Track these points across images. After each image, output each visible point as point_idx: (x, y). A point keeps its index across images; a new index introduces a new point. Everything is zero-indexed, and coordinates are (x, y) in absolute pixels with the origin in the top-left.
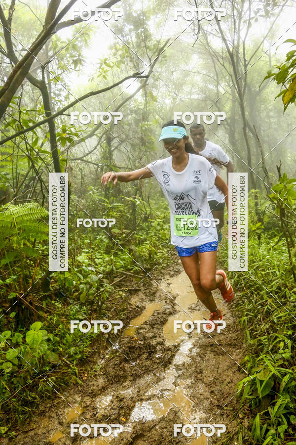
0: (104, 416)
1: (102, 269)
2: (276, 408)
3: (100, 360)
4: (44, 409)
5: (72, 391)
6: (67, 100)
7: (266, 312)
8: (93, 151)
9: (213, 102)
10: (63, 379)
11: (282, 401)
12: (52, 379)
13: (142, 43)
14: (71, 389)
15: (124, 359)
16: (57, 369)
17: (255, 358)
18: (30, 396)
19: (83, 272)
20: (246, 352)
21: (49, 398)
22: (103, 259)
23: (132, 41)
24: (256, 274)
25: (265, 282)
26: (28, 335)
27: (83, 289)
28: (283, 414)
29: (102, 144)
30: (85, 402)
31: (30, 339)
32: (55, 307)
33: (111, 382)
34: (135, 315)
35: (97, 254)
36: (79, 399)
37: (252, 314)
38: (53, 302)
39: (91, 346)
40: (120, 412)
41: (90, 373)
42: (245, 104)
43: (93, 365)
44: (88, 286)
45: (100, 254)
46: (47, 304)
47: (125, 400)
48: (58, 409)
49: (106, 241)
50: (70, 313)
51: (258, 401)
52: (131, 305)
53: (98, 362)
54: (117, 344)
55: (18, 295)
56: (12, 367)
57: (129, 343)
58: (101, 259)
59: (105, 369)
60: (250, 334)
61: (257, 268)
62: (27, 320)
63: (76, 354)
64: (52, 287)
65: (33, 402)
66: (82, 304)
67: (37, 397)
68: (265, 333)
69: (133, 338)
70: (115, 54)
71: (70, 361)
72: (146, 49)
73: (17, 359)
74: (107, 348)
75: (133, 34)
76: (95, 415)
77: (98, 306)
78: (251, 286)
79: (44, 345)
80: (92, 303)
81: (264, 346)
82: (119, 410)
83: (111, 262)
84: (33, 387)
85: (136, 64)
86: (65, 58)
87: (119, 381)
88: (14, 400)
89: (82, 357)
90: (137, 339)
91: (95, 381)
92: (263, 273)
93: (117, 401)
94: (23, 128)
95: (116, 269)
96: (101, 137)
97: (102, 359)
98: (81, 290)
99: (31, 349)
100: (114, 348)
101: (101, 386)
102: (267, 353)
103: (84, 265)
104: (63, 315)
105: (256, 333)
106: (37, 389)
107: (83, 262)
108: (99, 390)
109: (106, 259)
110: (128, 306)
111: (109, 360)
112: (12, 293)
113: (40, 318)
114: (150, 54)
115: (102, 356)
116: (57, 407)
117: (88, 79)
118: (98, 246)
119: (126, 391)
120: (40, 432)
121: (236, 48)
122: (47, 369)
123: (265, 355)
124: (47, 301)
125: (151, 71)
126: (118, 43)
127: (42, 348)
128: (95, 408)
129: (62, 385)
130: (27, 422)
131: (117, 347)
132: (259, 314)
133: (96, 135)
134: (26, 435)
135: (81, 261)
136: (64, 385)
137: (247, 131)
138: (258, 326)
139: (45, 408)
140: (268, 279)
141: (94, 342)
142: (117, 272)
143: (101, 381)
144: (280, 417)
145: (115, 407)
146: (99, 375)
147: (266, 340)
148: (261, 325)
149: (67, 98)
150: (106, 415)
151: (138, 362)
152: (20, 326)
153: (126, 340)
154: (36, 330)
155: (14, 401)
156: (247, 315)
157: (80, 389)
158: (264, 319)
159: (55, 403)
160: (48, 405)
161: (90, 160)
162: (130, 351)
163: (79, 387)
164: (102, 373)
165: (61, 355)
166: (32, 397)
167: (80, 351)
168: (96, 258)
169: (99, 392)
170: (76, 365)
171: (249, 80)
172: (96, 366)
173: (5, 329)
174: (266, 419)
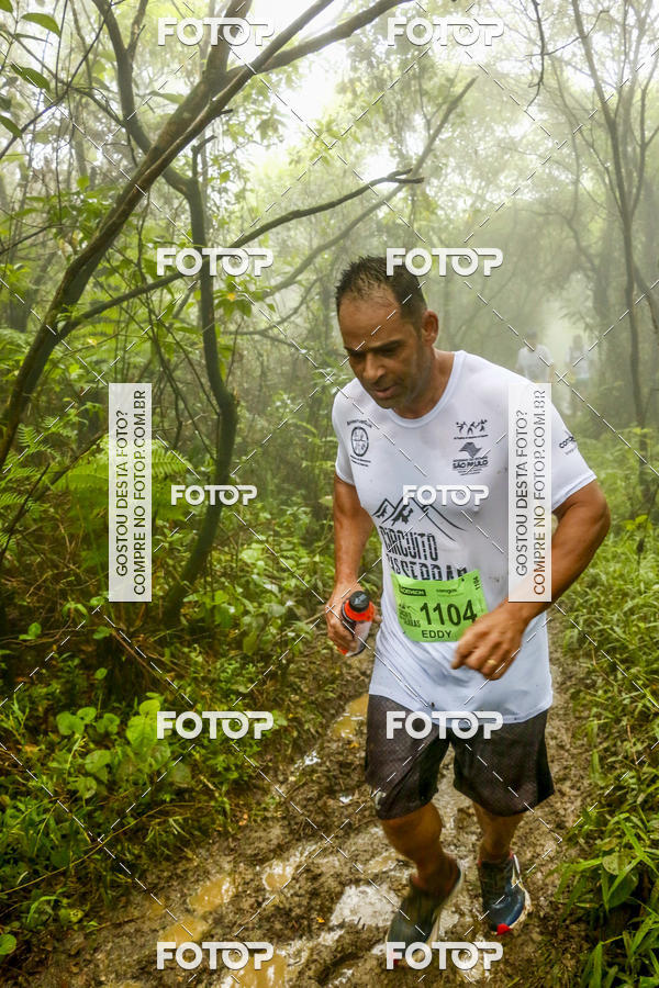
0: (277, 908)
1: (293, 585)
2: (640, 935)
3: (277, 787)
4: (156, 881)
5: (215, 847)
6: (239, 202)
7: (641, 713)
8: (289, 317)
9: (565, 218)
10: (198, 821)
11: (655, 922)
12: (175, 821)
13: (413, 82)
14: (214, 843)
15: (327, 788)
16: (187, 796)
17: (608, 817)
18: (130, 852)
19: (251, 586)
20: (588, 800)
21: (168, 858)
22: (297, 559)
23: (391, 77)
24: (626, 624)
25: (645, 646)
26: (132, 726)
27: (250, 625)
28: (653, 950)
29: (311, 304)
30: (240, 873)
31: (136, 735)
32: (188, 661)
33: (297, 836)
34: (356, 691)
35: (284, 546)
36: (227, 867)
37: (610, 716)
38: (186, 650)
39: (260, 754)
40: (313, 903)
41: (253, 812)
42: (636, 225)
43: (263, 795)
44: (261, 620)
45: (291, 546)
46: (172, 655)
47: (323, 879)
48: (183, 883)
49: (305, 519)
50: (219, 675)
51: (602, 914)
52: (350, 667)
53: (272, 788)
54: (314, 754)
55: (114, 633)
56: (95, 787)
57: (341, 754)
58: (292, 558)
59: (287, 808)
60: (602, 759)
61: (632, 611)
62: (128, 687)
63: (227, 769)
64: (184, 616)
65: (134, 865)
66: (246, 660)
67: (143, 854)
68: (633, 761)
69: (349, 742)
70: (351, 106)
71: (214, 784)
72: (421, 96)
73: (106, 770)
74: (292, 761)
75: (395, 62)
76: (259, 904)
77: (280, 666)
78: (614, 649)
79: (163, 749)
80: (266, 658)
81: (627, 792)
82: (310, 899)
83: (313, 570)
84: (137, 834)
85: (395, 129)
86: (241, 109)
87: (313, 835)
88: (97, 856)
89: (241, 777)
90: (357, 745)
91: (265, 830)
92: (642, 625)
93: (307, 879)
94: (144, 279)
95: (324, 586)
96: (310, 289)
97: (282, 783)
98: (245, 628)
99: (136, 754)
100: (308, 762)
101: (275, 842)
102: (633, 809)
103: (255, 571)
104: (204, 679)
105: (613, 759)
106: (144, 838)
107: (253, 564)
108: (270, 851)
109: (303, 560)
110: (344, 670)
111: (295, 788)
112: (102, 628)
113: (157, 685)
114: (429, 109)
115: (281, 778)
116: (182, 878)
117: (289, 160)
118: (288, 528)
119: (326, 860)
120: (146, 928)
121: (625, 101)
122: (167, 798)
123: (628, 815)
124: (173, 648)
125: (429, 150)
126: (359, 79)
127: (158, 755)
128: (259, 890)
129: (197, 833)
130: (121, 904)
131: (315, 760)
132: (625, 715)
133: (299, 283)
134: (119, 930)
135: (249, 561)
136: (199, 833)
137: (635, 292)
138: (619, 743)
139: (159, 878)
140: (652, 638)
141: (266, 746)
142: (324, 591)
143: (276, 832)
144: (647, 956)
145: (302, 892)
146: (273, 818)
147: (634, 780)
148: (626, 740)
149: (240, 197)
150: (281, 906)
151: (356, 796)
152: (113, 698)
153: (334, 746)
154: (149, 716)
155: (98, 860)
156: (598, 716)
157: (232, 846)
158: (633, 728)
159: (179, 871)
160: (165, 874)
161: (282, 336)
162: (341, 773)
163: (230, 840)
164: (279, 814)
165: (195, 769)
166: (134, 854)
167: (236, 766)
168: (282, 556)
169: (272, 855)
170: (228, 793)
171: (649, 171)
172: (267, 799)
173: (83, 702)
174: (617, 956)
